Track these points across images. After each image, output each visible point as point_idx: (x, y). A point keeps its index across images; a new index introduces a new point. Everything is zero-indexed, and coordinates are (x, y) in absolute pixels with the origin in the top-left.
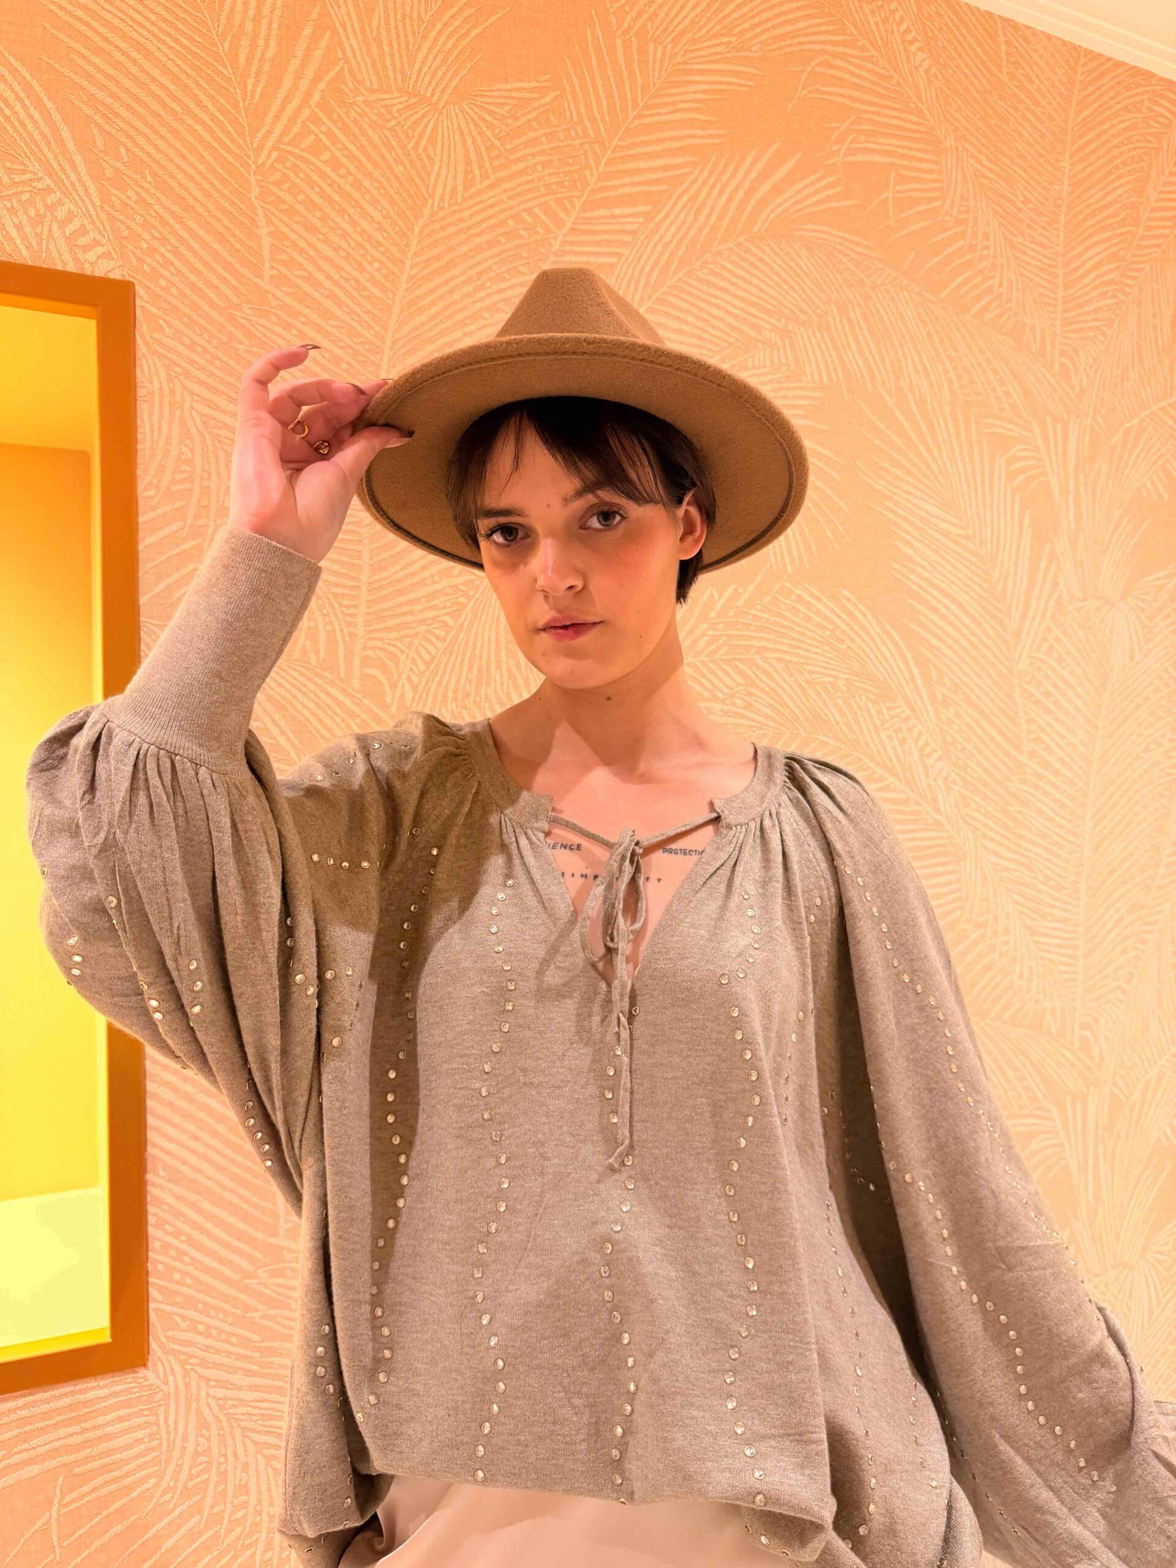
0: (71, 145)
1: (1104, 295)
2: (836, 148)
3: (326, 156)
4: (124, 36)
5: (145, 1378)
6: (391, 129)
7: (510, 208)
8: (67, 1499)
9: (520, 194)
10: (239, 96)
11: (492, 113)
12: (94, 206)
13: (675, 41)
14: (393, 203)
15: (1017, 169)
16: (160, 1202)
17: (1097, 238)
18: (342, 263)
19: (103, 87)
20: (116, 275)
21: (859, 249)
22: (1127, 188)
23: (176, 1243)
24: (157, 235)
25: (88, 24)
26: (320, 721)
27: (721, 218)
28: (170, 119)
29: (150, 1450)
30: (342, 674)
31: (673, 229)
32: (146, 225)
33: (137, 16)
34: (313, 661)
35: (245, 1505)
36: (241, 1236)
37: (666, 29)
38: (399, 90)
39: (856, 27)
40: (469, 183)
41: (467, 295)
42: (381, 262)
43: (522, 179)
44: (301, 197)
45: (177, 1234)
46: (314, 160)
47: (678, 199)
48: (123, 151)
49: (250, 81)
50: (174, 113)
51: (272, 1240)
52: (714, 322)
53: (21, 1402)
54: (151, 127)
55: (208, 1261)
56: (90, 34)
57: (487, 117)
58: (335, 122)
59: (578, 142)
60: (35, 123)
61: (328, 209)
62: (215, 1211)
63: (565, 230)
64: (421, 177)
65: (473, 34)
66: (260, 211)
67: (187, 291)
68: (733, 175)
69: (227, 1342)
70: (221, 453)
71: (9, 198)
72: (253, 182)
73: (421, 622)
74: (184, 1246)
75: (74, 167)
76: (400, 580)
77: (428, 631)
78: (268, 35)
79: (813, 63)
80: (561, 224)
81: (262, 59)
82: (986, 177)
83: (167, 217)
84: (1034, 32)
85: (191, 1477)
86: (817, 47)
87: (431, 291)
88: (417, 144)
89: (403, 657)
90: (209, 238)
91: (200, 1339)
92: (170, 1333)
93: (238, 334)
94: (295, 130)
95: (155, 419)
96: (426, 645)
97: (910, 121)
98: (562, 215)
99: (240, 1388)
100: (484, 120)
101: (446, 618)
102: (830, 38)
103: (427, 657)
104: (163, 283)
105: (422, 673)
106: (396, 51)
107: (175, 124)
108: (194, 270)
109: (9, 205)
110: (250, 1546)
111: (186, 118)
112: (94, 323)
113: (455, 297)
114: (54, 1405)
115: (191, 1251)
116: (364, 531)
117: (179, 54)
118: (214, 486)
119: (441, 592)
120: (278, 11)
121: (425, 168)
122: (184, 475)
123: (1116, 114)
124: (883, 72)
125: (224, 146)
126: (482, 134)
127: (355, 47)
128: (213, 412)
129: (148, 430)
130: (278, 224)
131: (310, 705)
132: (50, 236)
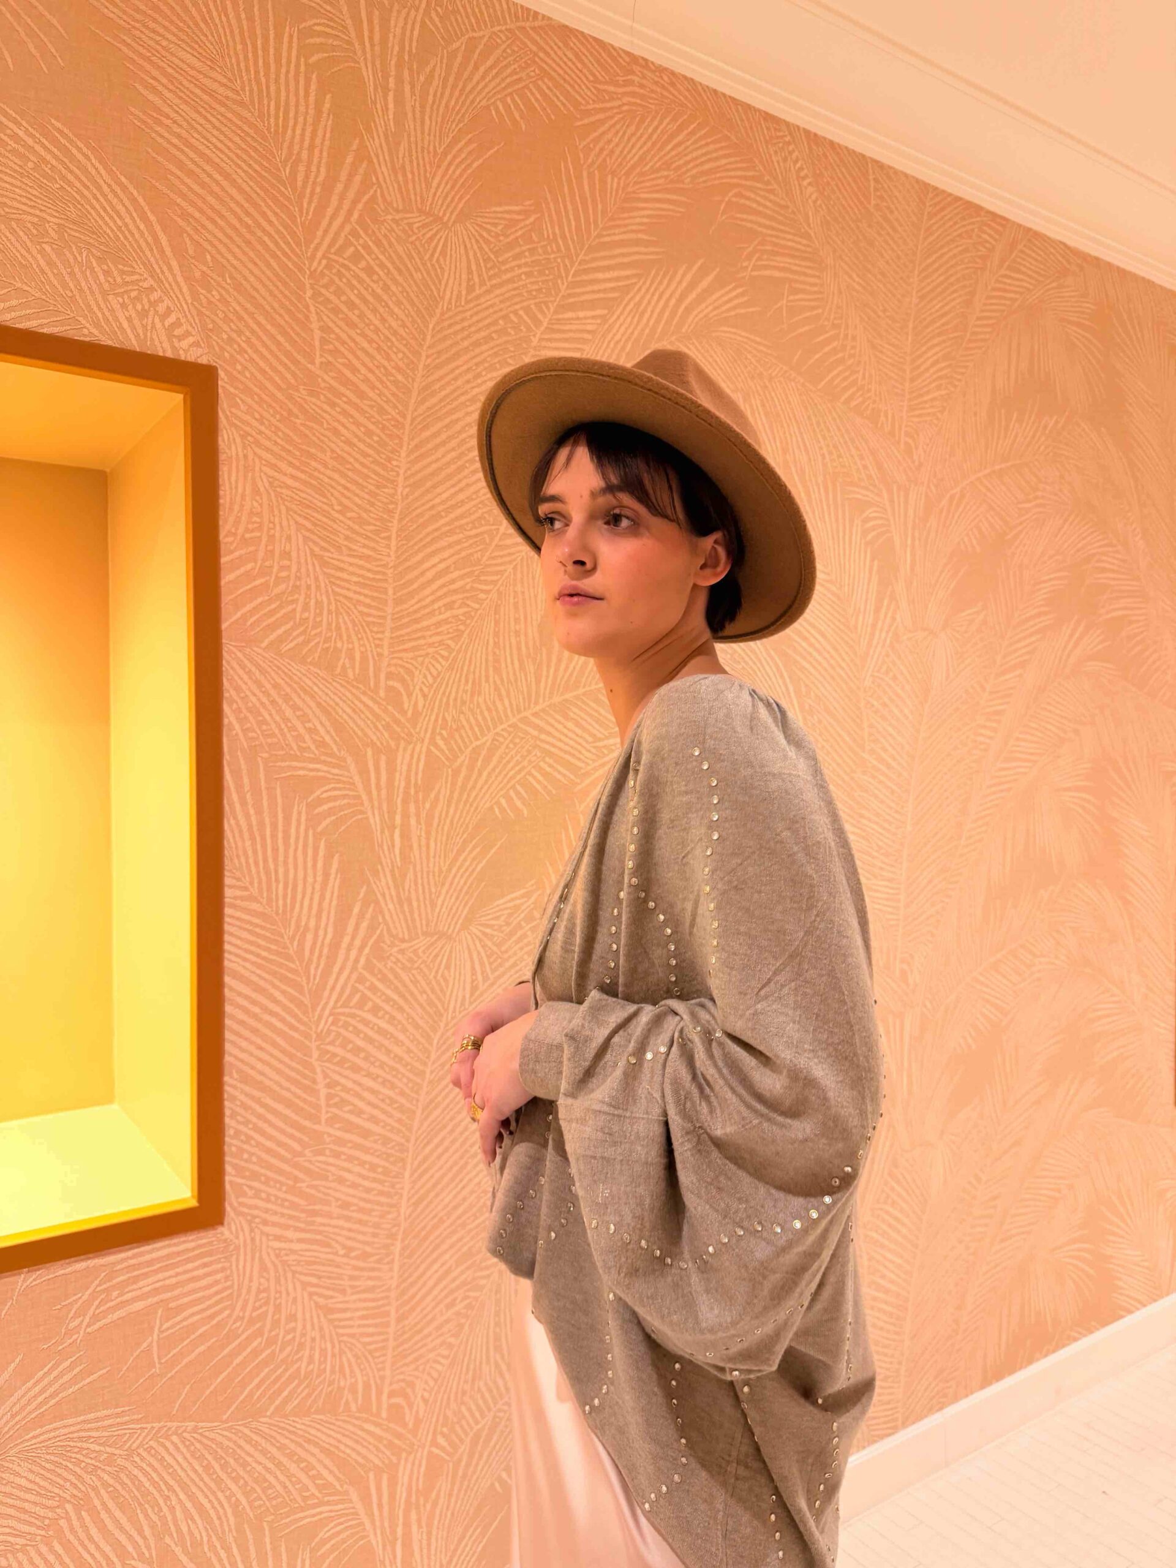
0: (168, 251)
1: (939, 388)
2: (745, 264)
3: (363, 264)
4: (209, 161)
5: (222, 1234)
6: (412, 243)
7: (501, 310)
8: (165, 1326)
9: (508, 299)
10: (297, 213)
11: (489, 231)
12: (187, 303)
13: (627, 174)
14: (413, 304)
15: (879, 284)
16: (233, 1098)
17: (935, 341)
18: (375, 353)
19: (192, 203)
20: (204, 360)
21: (761, 348)
22: (958, 301)
23: (245, 1130)
24: (234, 327)
25: (182, 151)
26: (355, 723)
27: (658, 321)
28: (244, 231)
29: (226, 1289)
30: (372, 684)
31: (623, 329)
32: (226, 319)
33: (219, 145)
34: (351, 674)
35: (294, 1329)
37: (621, 164)
38: (420, 211)
39: (763, 165)
40: (470, 289)
41: (468, 382)
42: (404, 353)
43: (510, 286)
44: (343, 298)
45: (247, 1122)
46: (354, 268)
47: (627, 305)
48: (208, 257)
49: (306, 201)
50: (248, 227)
51: (316, 1127)
53: (130, 1253)
54: (230, 238)
55: (268, 1144)
56: (182, 157)
57: (485, 234)
58: (369, 236)
59: (553, 256)
60: (142, 234)
61: (364, 308)
62: (274, 1105)
63: (542, 328)
64: (434, 284)
65: (475, 165)
66: (312, 309)
67: (257, 375)
68: (668, 285)
69: (282, 1206)
70: (283, 508)
71: (121, 295)
72: (308, 286)
73: (430, 645)
74: (251, 1133)
75: (170, 269)
76: (415, 612)
77: (436, 652)
78: (320, 162)
79: (730, 194)
80: (538, 323)
81: (314, 183)
82: (856, 290)
83: (242, 313)
84: (896, 172)
85: (255, 1309)
86: (735, 181)
87: (442, 378)
88: (432, 255)
89: (417, 673)
91: (261, 1204)
92: (241, 1200)
93: (295, 411)
94: (340, 242)
95: (233, 479)
96: (434, 662)
97: (800, 244)
98: (540, 316)
99: (291, 1241)
100: (481, 236)
101: (450, 642)
102: (743, 173)
103: (435, 673)
104: (239, 367)
105: (432, 685)
106: (416, 178)
107: (248, 236)
108: (262, 357)
109: (121, 300)
110: (297, 1360)
111: (256, 230)
112: (180, 397)
113: (459, 382)
114: (154, 1255)
115: (256, 1136)
116: (390, 572)
117: (251, 178)
118: (277, 535)
119: (446, 621)
120: (327, 143)
121: (437, 275)
122: (256, 525)
123: (953, 241)
124: (782, 202)
125: (285, 254)
126: (481, 248)
127: (386, 174)
128: (276, 474)
129: (227, 488)
130: (326, 319)
131: (348, 710)
132: (153, 327)
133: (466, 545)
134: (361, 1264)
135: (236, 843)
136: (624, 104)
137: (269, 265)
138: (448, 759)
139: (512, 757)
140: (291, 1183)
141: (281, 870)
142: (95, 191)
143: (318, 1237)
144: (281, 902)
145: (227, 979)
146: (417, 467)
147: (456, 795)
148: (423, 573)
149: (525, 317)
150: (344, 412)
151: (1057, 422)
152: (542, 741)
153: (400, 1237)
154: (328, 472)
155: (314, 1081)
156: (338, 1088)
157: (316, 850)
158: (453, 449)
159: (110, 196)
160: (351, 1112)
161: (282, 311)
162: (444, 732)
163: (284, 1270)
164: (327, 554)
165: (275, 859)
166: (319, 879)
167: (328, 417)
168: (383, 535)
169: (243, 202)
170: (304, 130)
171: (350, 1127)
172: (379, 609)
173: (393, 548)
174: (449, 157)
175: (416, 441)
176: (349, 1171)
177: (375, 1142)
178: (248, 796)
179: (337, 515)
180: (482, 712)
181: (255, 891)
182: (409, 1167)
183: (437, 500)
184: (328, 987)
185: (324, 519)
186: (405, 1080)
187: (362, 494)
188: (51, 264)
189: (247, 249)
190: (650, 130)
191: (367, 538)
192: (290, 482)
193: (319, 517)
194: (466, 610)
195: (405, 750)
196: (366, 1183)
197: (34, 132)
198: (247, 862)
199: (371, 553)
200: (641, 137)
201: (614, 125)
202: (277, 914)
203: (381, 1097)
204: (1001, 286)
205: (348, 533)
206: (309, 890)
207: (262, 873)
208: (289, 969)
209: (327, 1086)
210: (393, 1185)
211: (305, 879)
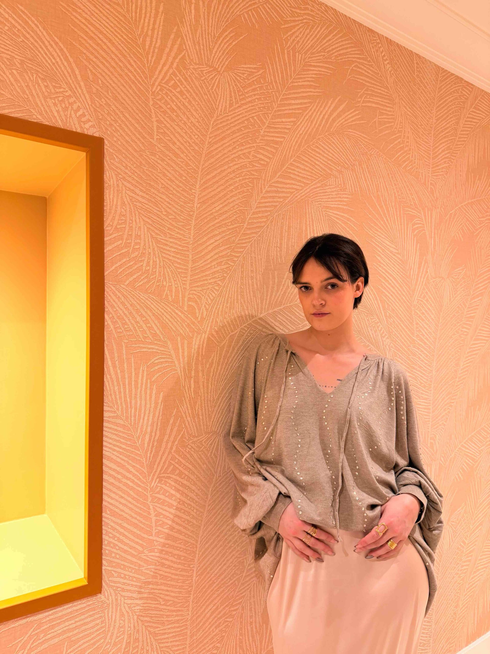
0: (79, 78)
1: (445, 162)
2: (359, 100)
3: (178, 90)
4: (101, 32)
5: (100, 598)
6: (202, 81)
7: (246, 116)
8: (69, 651)
9: (249, 111)
10: (145, 62)
11: (240, 77)
12: (88, 105)
13: (306, 53)
14: (203, 111)
15: (419, 113)
16: (107, 525)
17: (443, 141)
18: (184, 135)
19: (92, 54)
20: (97, 135)
21: (366, 140)
22: (454, 122)
23: (113, 541)
24: (113, 119)
25: (87, 26)
26: (172, 324)
27: (320, 125)
28: (118, 69)
29: (102, 627)
30: (181, 304)
31: (303, 129)
32: (109, 114)
33: (106, 24)
34: (170, 299)
35: (137, 647)
36: (138, 536)
37: (302, 48)
38: (206, 64)
39: (367, 53)
40: (231, 105)
41: (230, 151)
42: (198, 136)
43: (250, 105)
44: (169, 106)
45: (114, 537)
46: (174, 91)
47: (305, 117)
48: (100, 82)
49: (150, 56)
50: (120, 67)
51: (151, 538)
52: (316, 166)
53: (51, 612)
54: (111, 72)
55: (126, 548)
56: (87, 30)
57: (238, 78)
58: (182, 76)
59: (270, 91)
60: (65, 68)
61: (178, 111)
62: (129, 527)
63: (265, 127)
64: (213, 101)
65: (234, 43)
66: (153, 111)
67: (125, 143)
68: (324, 108)
69: (132, 580)
70: (137, 212)
71: (54, 98)
72: (151, 99)
73: (210, 284)
74: (116, 542)
75: (80, 87)
76: (202, 267)
77: (212, 287)
78: (157, 37)
79: (353, 66)
80: (264, 123)
81: (155, 47)
82: (408, 115)
83: (117, 111)
84: (426, 60)
85: (117, 637)
86: (354, 59)
87: (217, 149)
88: (213, 87)
89: (203, 298)
90: (133, 121)
91: (122, 580)
92: (110, 579)
93: (143, 162)
94: (167, 78)
95: (111, 197)
96: (211, 292)
97: (384, 91)
98: (265, 120)
99: (136, 599)
101: (219, 282)
102: (358, 56)
103: (212, 298)
104: (115, 139)
105: (210, 304)
106: (205, 48)
107: (120, 72)
108: (127, 134)
109: (54, 101)
111: (125, 69)
112: (85, 154)
113: (225, 151)
114: (64, 613)
115: (120, 544)
116: (190, 246)
117: (122, 42)
118: (134, 227)
119: (217, 272)
120: (161, 27)
121: (215, 97)
122: (123, 221)
123: (451, 94)
124: (376, 71)
125: (139, 82)
126: (236, 85)
127: (190, 45)
128: (133, 195)
129: (108, 202)
130: (160, 117)
131: (168, 317)
132: (71, 116)
133: (228, 233)
134: (173, 608)
135: (110, 387)
136: (304, 19)
137: (130, 87)
138: (218, 342)
140: (137, 568)
142: (41, 43)
143: (151, 596)
144: (133, 418)
146: (204, 194)
147: (222, 360)
148: (207, 247)
149: (257, 120)
150: (168, 164)
153: (192, 593)
154: (160, 195)
155: (149, 514)
156: (162, 516)
157: (151, 389)
158: (222, 185)
159: (49, 47)
161: (137, 112)
162: (217, 329)
163: (133, 615)
164: (158, 237)
165: (130, 396)
166: (153, 406)
167: (160, 167)
168: (187, 228)
169: (118, 54)
170: (149, 20)
172: (185, 265)
173: (192, 235)
174: (221, 39)
175: (204, 180)
176: (167, 560)
177: (180, 543)
178: (117, 362)
179: (164, 217)
180: (234, 318)
181: (119, 413)
182: (197, 556)
183: (214, 211)
184: (157, 463)
185: (158, 219)
186: (195, 511)
187: (177, 206)
188: (16, 80)
189: (120, 79)
190: (316, 32)
191: (179, 229)
192: (140, 199)
193: (155, 218)
194: (228, 266)
195: (197, 337)
196: (175, 566)
197: (9, 11)
198: (116, 398)
199: (181, 237)
200: (311, 36)
201: (299, 29)
202: (131, 425)
203: (183, 520)
204: (471, 116)
205: (171, 227)
206: (147, 412)
207: (123, 403)
208: (137, 454)
209: (156, 516)
210: (189, 566)
211: (145, 406)
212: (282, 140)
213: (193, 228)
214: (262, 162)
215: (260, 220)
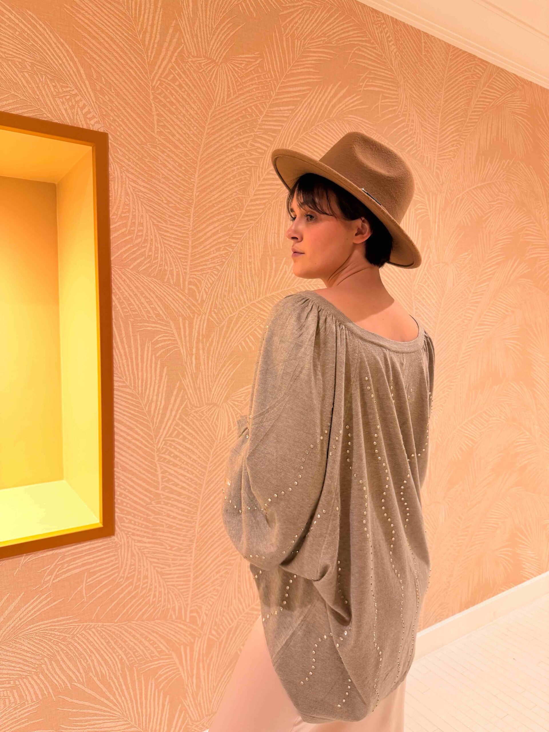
0: (84, 77)
1: (453, 146)
2: (361, 84)
3: (177, 83)
4: (103, 31)
5: (114, 540)
6: (201, 73)
7: (243, 106)
8: (89, 580)
9: (247, 101)
10: (146, 58)
11: (238, 67)
12: (93, 102)
13: (305, 39)
14: (201, 103)
15: (425, 95)
16: (119, 478)
17: (452, 122)
18: (183, 127)
19: (96, 53)
20: (101, 130)
21: (368, 125)
22: (463, 103)
23: (124, 492)
24: (116, 114)
25: (90, 27)
26: (174, 305)
27: (319, 112)
29: (116, 564)
30: (182, 288)
31: (302, 116)
32: (112, 110)
33: (108, 23)
34: (172, 282)
35: (147, 582)
36: (147, 490)
37: (302, 34)
38: (204, 56)
39: (371, 35)
40: (229, 96)
41: (228, 141)
42: (197, 127)
43: (248, 95)
44: (168, 100)
45: (125, 489)
46: (173, 85)
47: (304, 104)
49: (150, 51)
50: (122, 64)
51: (157, 491)
52: (315, 153)
53: (73, 547)
54: (113, 70)
55: (135, 499)
56: (90, 30)
57: (236, 69)
58: (180, 69)
59: (268, 80)
60: (71, 68)
61: (178, 105)
62: (138, 481)
63: (263, 116)
64: (212, 93)
65: (231, 34)
66: (153, 105)
67: (127, 137)
68: (324, 95)
69: (141, 527)
70: (139, 202)
71: (62, 97)
72: (151, 93)
73: (209, 268)
74: (127, 494)
75: (85, 85)
76: (202, 252)
77: (212, 272)
78: (156, 32)
79: (354, 49)
80: (261, 112)
81: (154, 43)
82: (414, 97)
83: (120, 107)
84: (435, 38)
85: (129, 573)
86: (356, 43)
87: (215, 139)
88: (211, 79)
89: (203, 282)
90: (135, 116)
91: (132, 526)
92: (122, 524)
93: (145, 155)
94: (166, 72)
95: (116, 187)
96: (211, 277)
97: (388, 74)
98: (262, 109)
99: (145, 543)
100: (234, 69)
101: (218, 267)
102: (361, 39)
103: (211, 282)
104: (118, 134)
105: (209, 288)
106: (203, 40)
107: (122, 69)
108: (129, 129)
109: (62, 100)
110: (149, 596)
111: (126, 66)
112: (91, 148)
113: (224, 141)
114: (83, 549)
115: (129, 495)
116: (190, 233)
117: (123, 40)
118: (137, 215)
119: (216, 257)
120: (160, 23)
121: (213, 89)
122: (126, 210)
123: (462, 73)
124: (380, 53)
125: (140, 78)
126: (234, 76)
127: (188, 39)
128: (136, 186)
129: (113, 192)
130: (160, 111)
131: (171, 299)
132: (77, 114)
133: (226, 220)
134: (178, 553)
135: (119, 361)
136: (304, 4)
137: (132, 83)
138: (217, 323)
139: (247, 322)
140: (145, 516)
141: (140, 374)
142: (48, 46)
143: (158, 541)
144: (140, 389)
145: (116, 424)
146: (203, 182)
147: (221, 339)
148: (205, 234)
149: (255, 110)
150: (168, 156)
151: (509, 163)
152: (262, 315)
153: (195, 541)
154: (161, 185)
155: (156, 470)
156: (167, 474)
157: (156, 364)
158: (220, 174)
159: (56, 49)
160: (172, 484)
161: (138, 106)
162: (215, 310)
163: (142, 556)
164: (159, 224)
165: (137, 369)
166: (158, 378)
167: (161, 158)
168: (187, 215)
169: (119, 52)
170: (149, 16)
171: (172, 492)
172: (184, 251)
173: (192, 222)
174: (219, 30)
175: (203, 169)
176: (172, 511)
177: (184, 498)
178: (124, 339)
179: (165, 205)
180: (233, 301)
181: (128, 384)
182: (199, 510)
183: (212, 199)
184: (163, 428)
185: (159, 207)
186: (198, 471)
187: (176, 195)
188: (28, 82)
189: (121, 75)
190: (316, 17)
191: (179, 216)
192: (143, 189)
193: (157, 206)
194: (226, 251)
195: (197, 318)
196: (179, 517)
197: (19, 17)
198: (124, 370)
199: (180, 224)
200: (311, 20)
201: (298, 15)
202: (138, 393)
203: (186, 478)
204: (484, 95)
205: (171, 214)
206: (153, 383)
207: (131, 375)
208: (144, 419)
209: (162, 473)
210: (192, 518)
211: (151, 378)
212: (280, 128)
213: (192, 215)
214: (260, 151)
215: (258, 207)
